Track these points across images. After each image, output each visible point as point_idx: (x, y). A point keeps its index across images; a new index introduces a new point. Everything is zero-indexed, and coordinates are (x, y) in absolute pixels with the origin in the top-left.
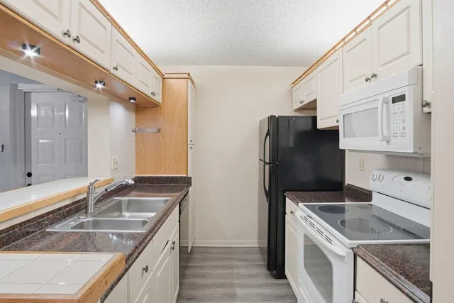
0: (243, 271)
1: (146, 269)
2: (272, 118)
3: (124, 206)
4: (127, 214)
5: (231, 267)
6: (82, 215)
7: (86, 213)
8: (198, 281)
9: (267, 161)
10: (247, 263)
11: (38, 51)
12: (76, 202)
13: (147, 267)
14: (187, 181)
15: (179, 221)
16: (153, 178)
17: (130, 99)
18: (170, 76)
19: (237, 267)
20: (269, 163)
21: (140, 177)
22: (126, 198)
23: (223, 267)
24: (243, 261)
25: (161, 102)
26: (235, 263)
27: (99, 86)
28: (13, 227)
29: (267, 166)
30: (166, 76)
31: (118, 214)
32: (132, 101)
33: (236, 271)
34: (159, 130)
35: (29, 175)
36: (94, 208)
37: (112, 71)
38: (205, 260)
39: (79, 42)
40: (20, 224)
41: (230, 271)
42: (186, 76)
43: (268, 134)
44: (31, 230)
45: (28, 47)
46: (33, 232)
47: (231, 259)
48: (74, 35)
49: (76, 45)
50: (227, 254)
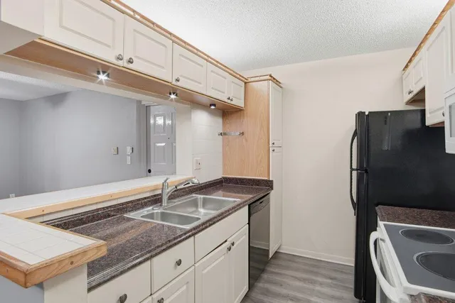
0: (325, 290)
1: (179, 263)
2: (360, 115)
3: (200, 203)
4: (202, 210)
5: (313, 282)
6: (157, 207)
7: (161, 205)
8: (274, 288)
9: (354, 166)
10: (335, 282)
11: (108, 76)
12: (155, 196)
13: (180, 260)
14: (269, 185)
15: (249, 224)
16: (236, 179)
17: (211, 105)
18: (253, 79)
19: (321, 284)
20: (357, 170)
21: (226, 178)
22: (202, 196)
23: (304, 280)
24: (331, 279)
25: (243, 106)
26: (320, 279)
27: (173, 96)
28: (98, 210)
29: (355, 173)
30: (250, 80)
31: (194, 209)
32: (213, 107)
33: (318, 288)
34: (243, 134)
35: (150, 171)
36: (167, 203)
37: (174, 82)
38: (287, 268)
39: (132, 63)
40: (103, 208)
41: (311, 286)
42: (268, 77)
43: (355, 134)
44: (112, 213)
45: (101, 73)
46: (113, 216)
47: (316, 274)
48: (126, 58)
49: (130, 66)
50: (315, 267)
